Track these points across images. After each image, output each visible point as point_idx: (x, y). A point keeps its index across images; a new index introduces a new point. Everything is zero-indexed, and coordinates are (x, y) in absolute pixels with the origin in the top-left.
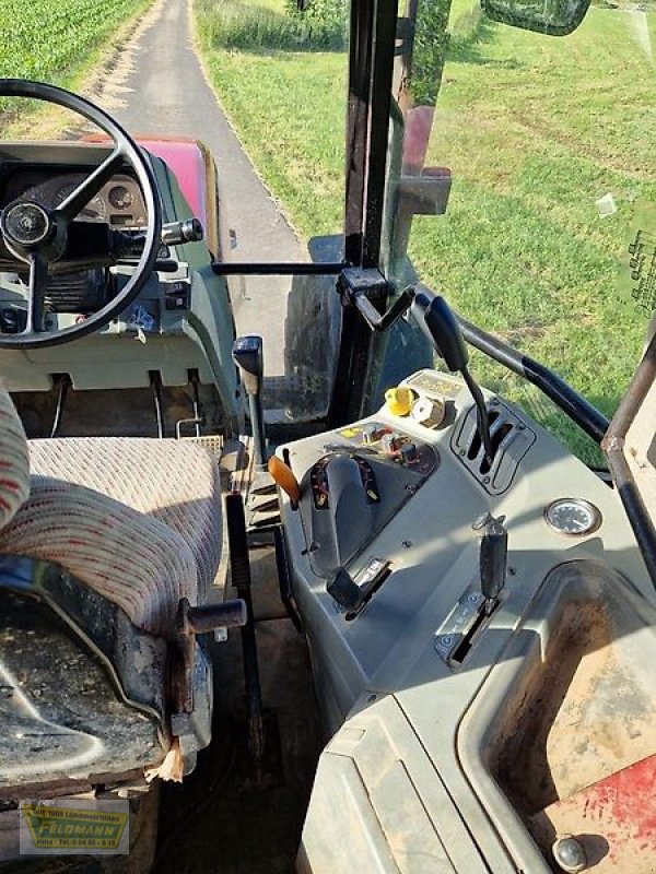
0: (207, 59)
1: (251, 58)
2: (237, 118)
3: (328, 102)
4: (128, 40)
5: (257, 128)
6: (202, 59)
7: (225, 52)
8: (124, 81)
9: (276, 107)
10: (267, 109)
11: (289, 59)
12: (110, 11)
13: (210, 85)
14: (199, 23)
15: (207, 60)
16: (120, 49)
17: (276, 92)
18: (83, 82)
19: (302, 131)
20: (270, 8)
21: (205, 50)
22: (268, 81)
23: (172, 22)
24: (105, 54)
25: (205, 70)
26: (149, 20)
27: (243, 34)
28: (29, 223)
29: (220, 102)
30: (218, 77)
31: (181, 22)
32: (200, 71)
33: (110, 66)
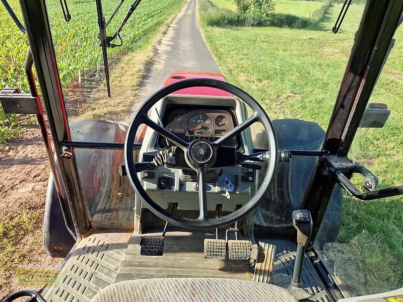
0: (204, 30)
1: (222, 30)
2: (216, 55)
3: (255, 48)
4: (172, 23)
5: (225, 59)
6: (202, 31)
7: (211, 28)
8: (170, 39)
9: (233, 50)
10: (229, 51)
11: (238, 30)
12: (165, 12)
13: (205, 41)
14: (201, 16)
15: (204, 32)
16: (169, 27)
17: (233, 43)
18: (153, 40)
19: (244, 60)
20: (230, 10)
21: (203, 27)
22: (229, 39)
23: (189, 15)
24: (162, 28)
25: (203, 35)
26: (180, 15)
27: (219, 20)
28: (202, 152)
29: (209, 48)
30: (208, 38)
31: (193, 15)
32: (201, 35)
33: (165, 33)
